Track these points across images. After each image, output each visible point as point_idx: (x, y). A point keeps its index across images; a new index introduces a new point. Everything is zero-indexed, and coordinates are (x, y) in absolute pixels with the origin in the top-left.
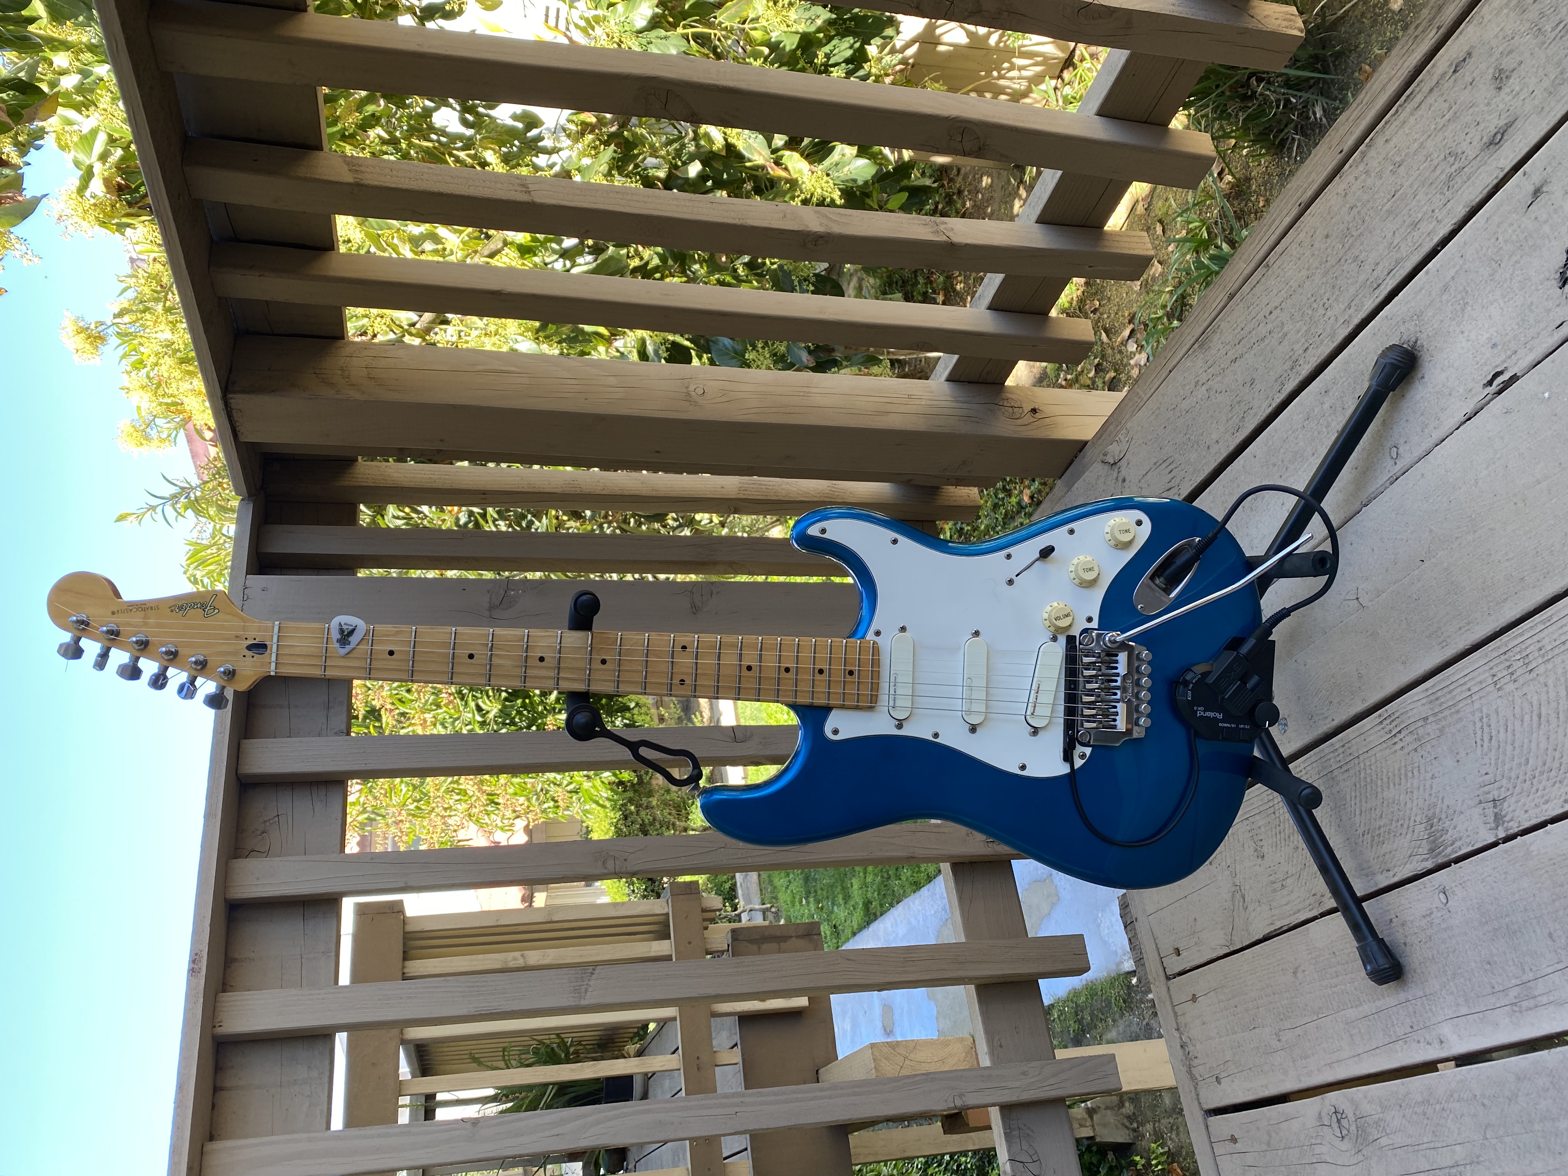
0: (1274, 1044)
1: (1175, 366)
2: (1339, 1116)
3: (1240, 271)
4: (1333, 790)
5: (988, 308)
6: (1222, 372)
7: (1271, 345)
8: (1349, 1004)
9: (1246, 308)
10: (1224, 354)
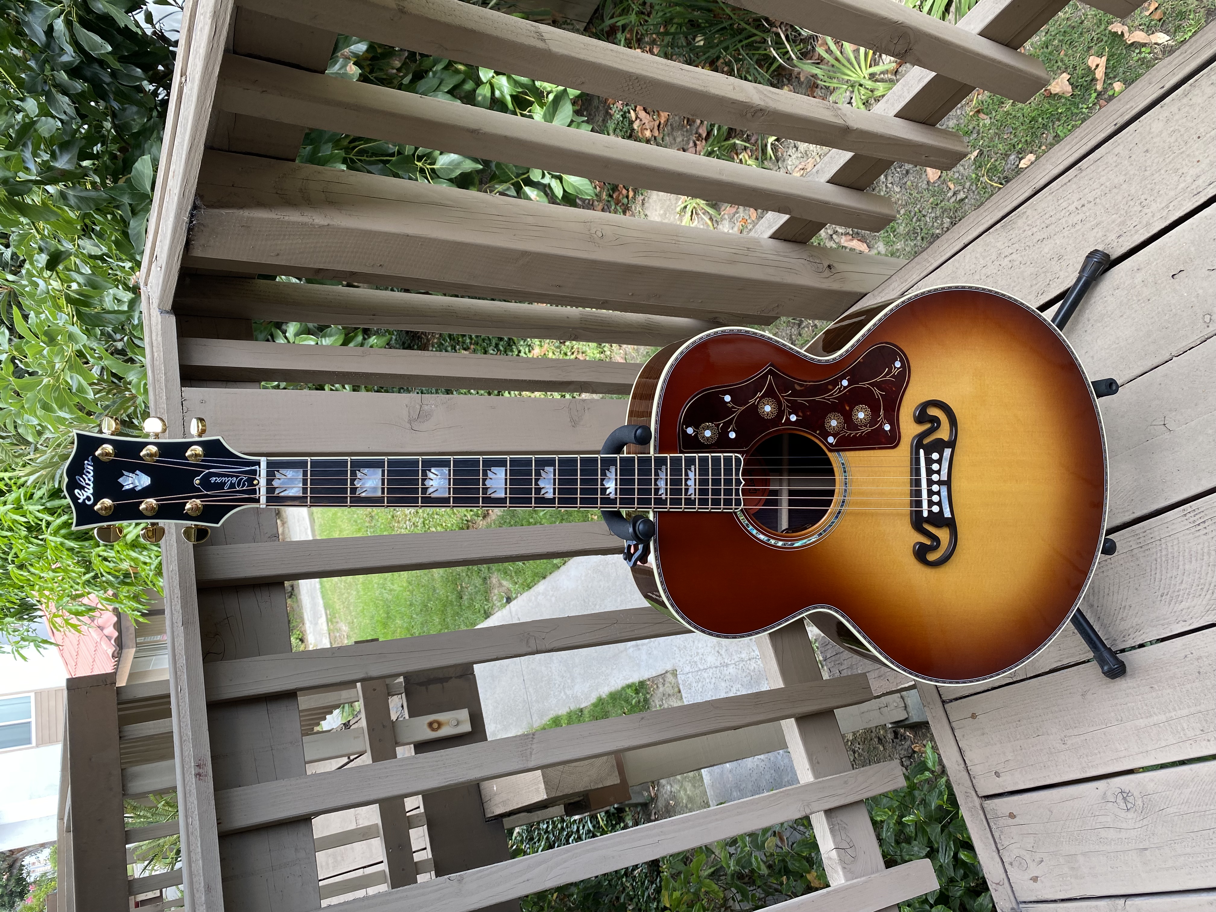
0: (1060, 746)
1: (972, 241)
2: (1125, 795)
3: (1048, 171)
4: (1132, 564)
5: (828, 182)
6: (1027, 248)
7: (1082, 230)
8: (1139, 716)
9: (1055, 200)
10: (1030, 234)
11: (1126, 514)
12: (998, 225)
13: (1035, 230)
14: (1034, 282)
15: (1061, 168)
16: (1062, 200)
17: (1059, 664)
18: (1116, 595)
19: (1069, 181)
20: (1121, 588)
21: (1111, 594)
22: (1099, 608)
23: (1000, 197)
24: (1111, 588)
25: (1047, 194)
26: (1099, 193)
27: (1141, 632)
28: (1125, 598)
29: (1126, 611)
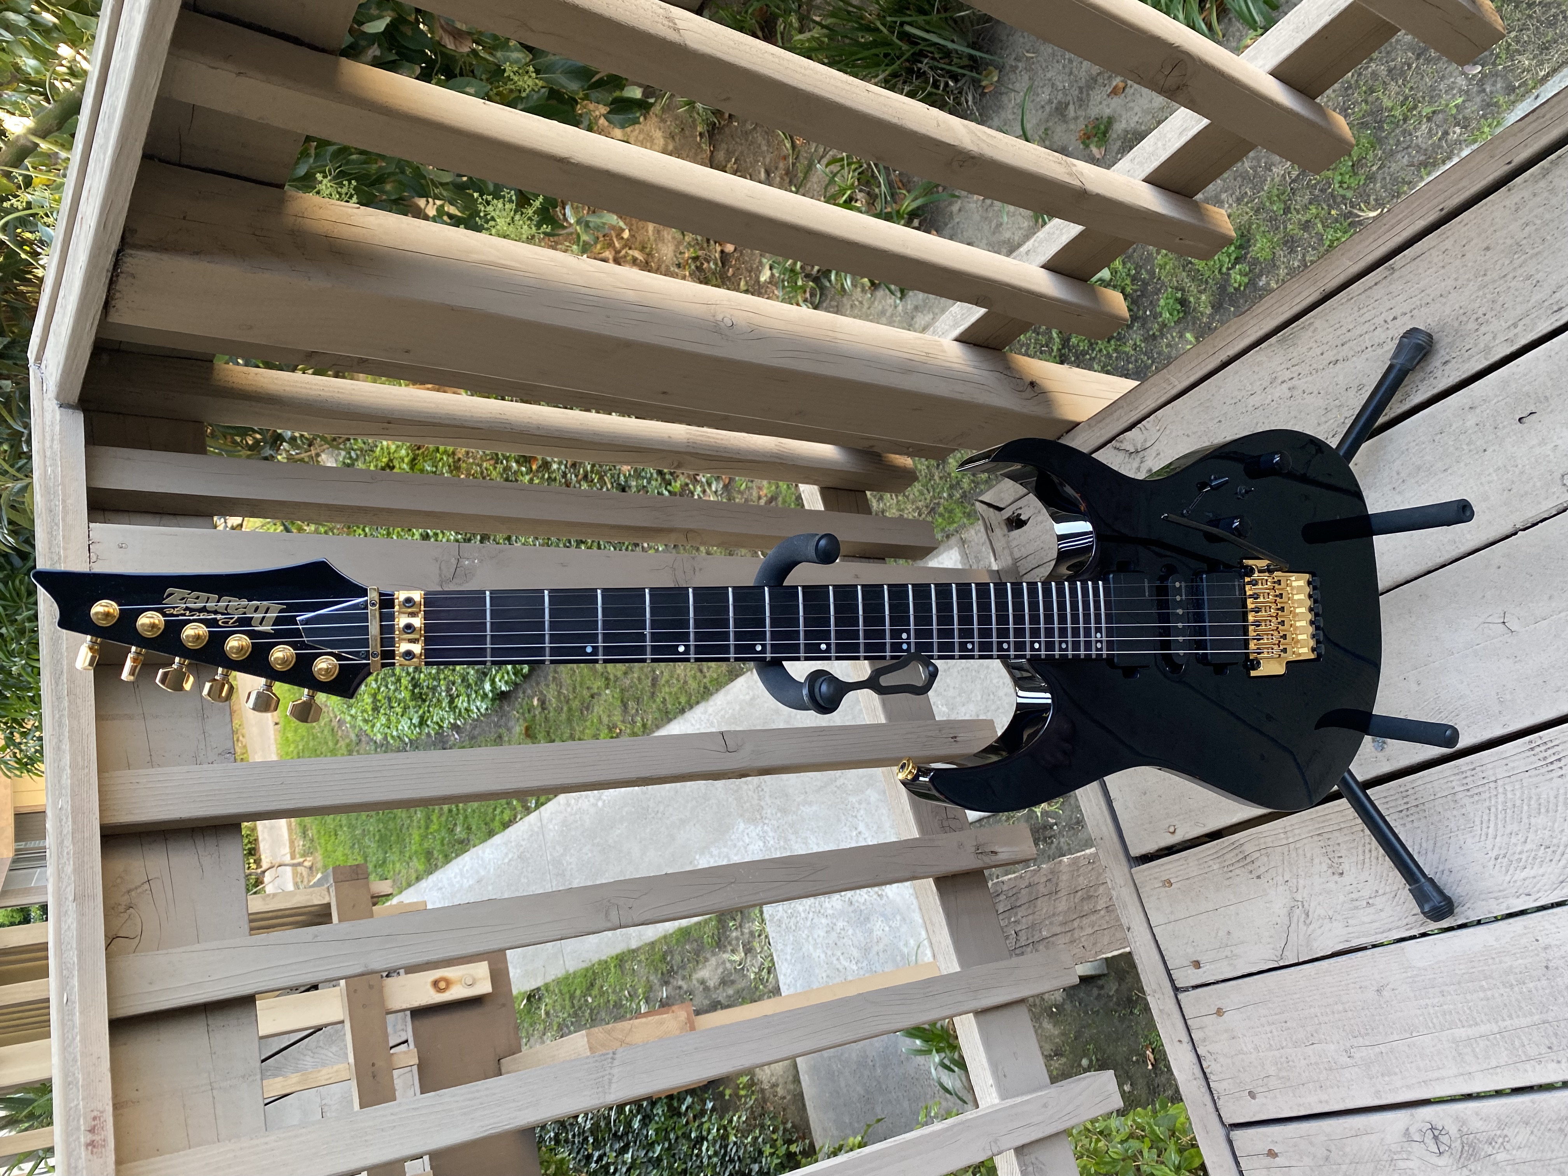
0: (1344, 1059)
1: (1234, 357)
2: (1436, 1133)
3: (1342, 269)
4: (1455, 812)
5: (1042, 266)
6: (1313, 373)
8: (1459, 1023)
14: (1323, 419)
16: (1365, 310)
17: (1345, 945)
19: (1376, 284)
20: (1438, 844)
23: (1274, 301)
25: (1344, 300)
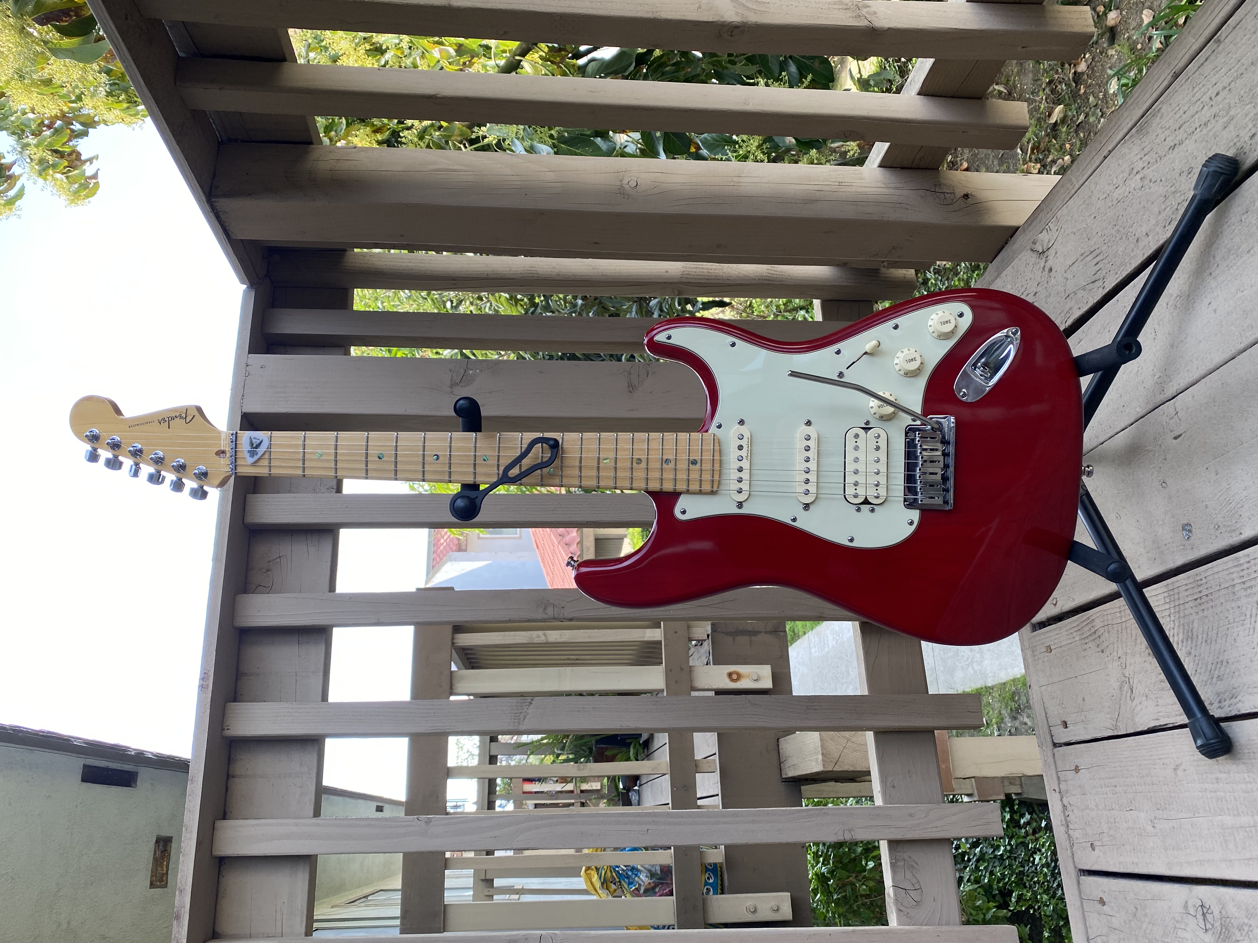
0: (1149, 828)
1: (1110, 152)
2: (1205, 911)
3: (1188, 47)
4: (1233, 604)
5: (919, 94)
6: (1158, 160)
7: (1214, 130)
8: (1227, 811)
9: (1191, 89)
10: (1163, 140)
11: (1233, 534)
12: (1134, 130)
13: (1168, 132)
14: (1163, 207)
15: (1202, 40)
16: (1197, 89)
17: (1156, 723)
18: (1213, 643)
19: (1206, 60)
20: (1220, 635)
21: (1209, 641)
22: (1197, 658)
23: (1140, 90)
24: (1210, 634)
25: (1184, 80)
26: (1235, 74)
27: (1237, 700)
28: (1222, 650)
29: (1223, 668)
